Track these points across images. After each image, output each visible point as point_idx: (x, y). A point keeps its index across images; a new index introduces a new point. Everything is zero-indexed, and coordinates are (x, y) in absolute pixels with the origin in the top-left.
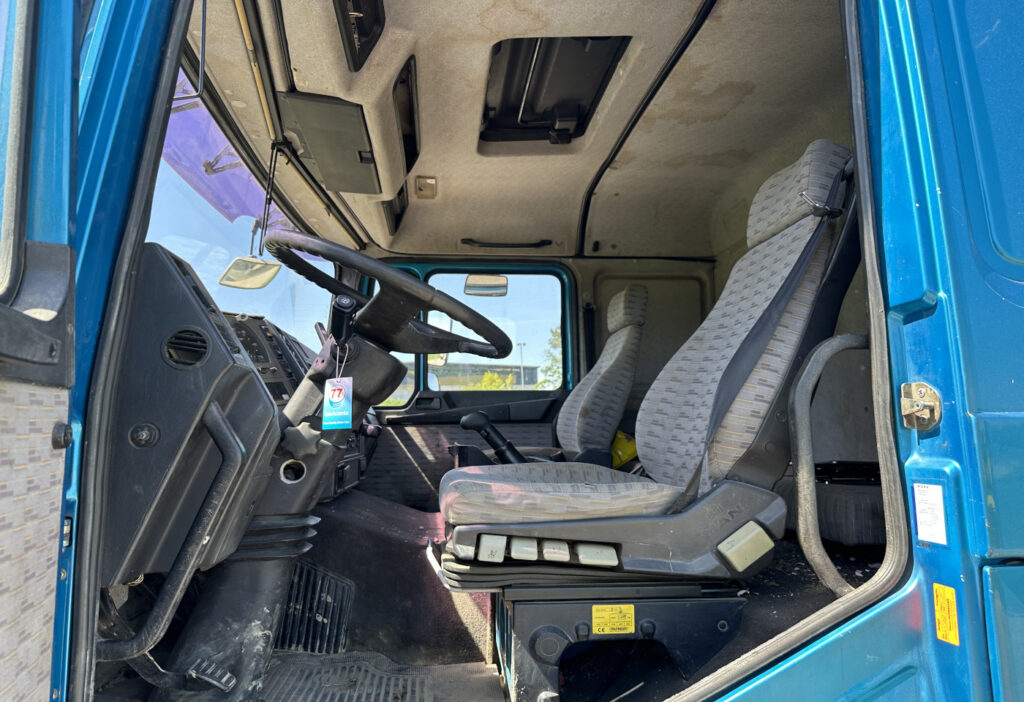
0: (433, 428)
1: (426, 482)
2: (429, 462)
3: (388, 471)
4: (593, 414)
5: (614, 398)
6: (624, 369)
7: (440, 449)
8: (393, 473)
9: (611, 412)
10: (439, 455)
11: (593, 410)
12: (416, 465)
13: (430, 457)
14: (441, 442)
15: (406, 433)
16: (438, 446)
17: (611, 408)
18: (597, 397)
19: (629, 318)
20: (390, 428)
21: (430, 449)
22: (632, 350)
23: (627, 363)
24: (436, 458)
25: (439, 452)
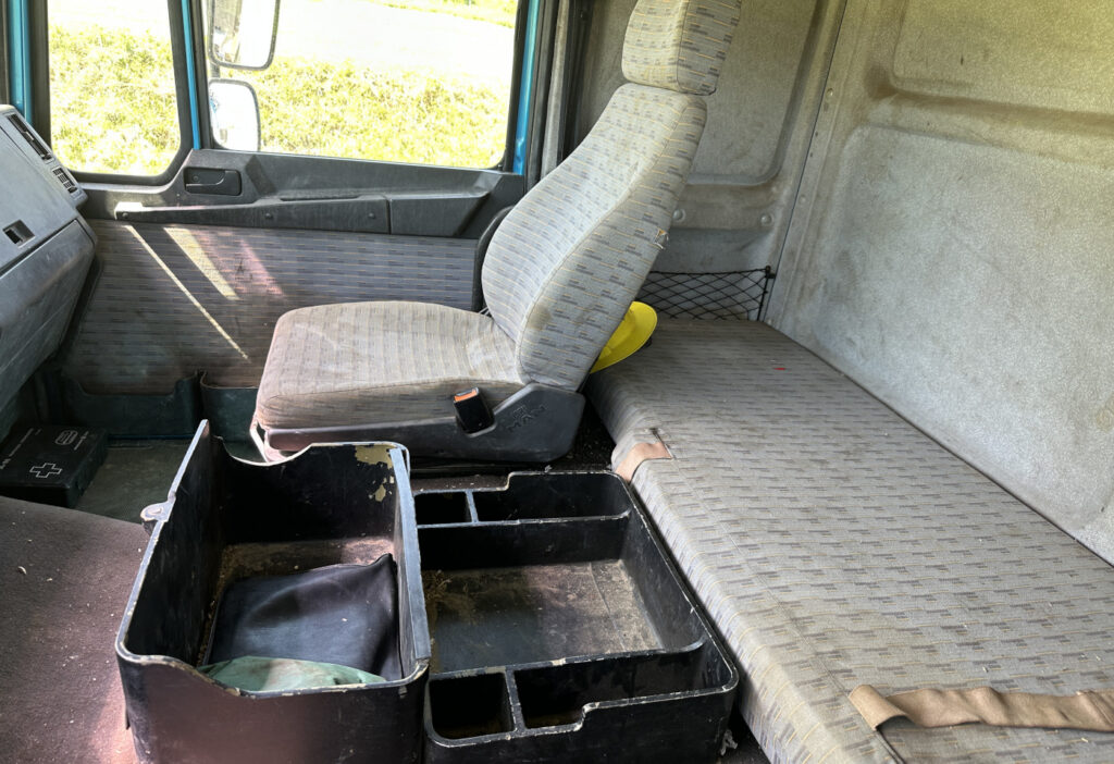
0: (227, 233)
1: (220, 335)
2: (222, 300)
3: (139, 313)
4: (560, 323)
5: (611, 286)
6: (648, 219)
7: (246, 276)
8: (149, 316)
9: (598, 317)
10: (243, 288)
11: (560, 314)
12: (197, 304)
13: (225, 290)
14: (246, 263)
15: (170, 241)
16: (241, 269)
17: (599, 309)
18: (573, 284)
19: (684, 72)
20: (130, 228)
21: (225, 276)
22: (673, 170)
23: (655, 202)
24: (238, 292)
25: (245, 282)
